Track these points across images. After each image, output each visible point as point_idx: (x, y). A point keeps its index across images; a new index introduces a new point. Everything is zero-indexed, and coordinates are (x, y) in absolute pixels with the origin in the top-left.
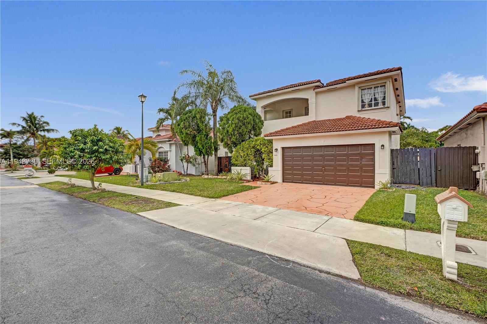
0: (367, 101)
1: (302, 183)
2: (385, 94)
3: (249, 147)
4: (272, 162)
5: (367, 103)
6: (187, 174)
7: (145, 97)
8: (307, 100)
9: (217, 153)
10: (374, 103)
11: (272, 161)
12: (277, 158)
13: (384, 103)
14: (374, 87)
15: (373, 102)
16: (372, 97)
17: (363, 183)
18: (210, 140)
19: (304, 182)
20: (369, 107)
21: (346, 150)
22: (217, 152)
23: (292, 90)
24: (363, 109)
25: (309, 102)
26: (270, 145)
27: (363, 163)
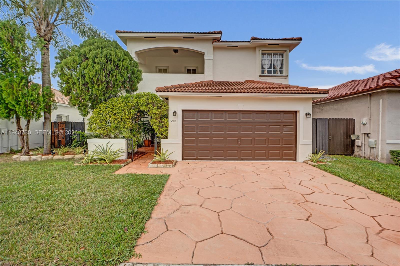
0: (266, 67)
1: (210, 160)
2: (282, 63)
3: (125, 106)
4: (167, 132)
5: (267, 69)
9: (50, 115)
10: (274, 70)
11: (167, 130)
13: (281, 72)
14: (274, 54)
15: (272, 69)
16: (271, 63)
17: (284, 156)
18: (36, 89)
19: (213, 158)
20: (268, 74)
22: (50, 113)
23: (184, 36)
24: (263, 75)
25: (205, 57)
26: (165, 106)
27: (284, 133)
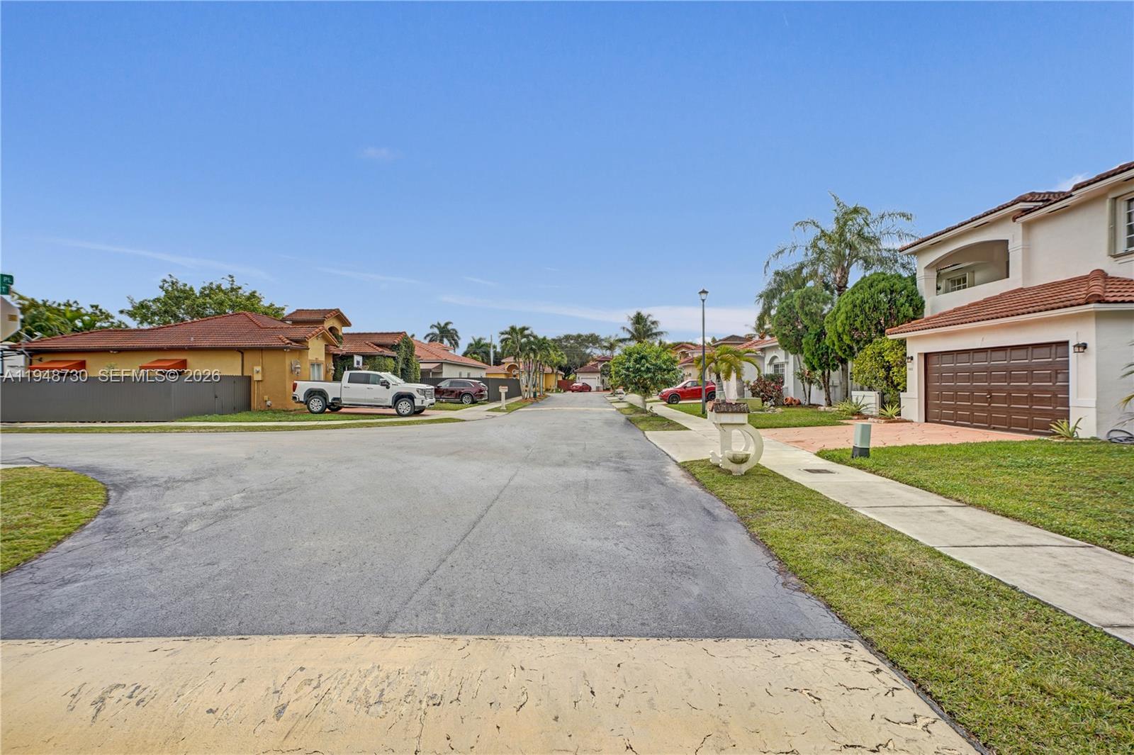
4: (904, 383)
6: (810, 404)
7: (706, 292)
8: (1007, 242)
11: (906, 381)
12: (914, 375)
19: (957, 422)
21: (1027, 355)
23: (975, 225)
25: (1009, 248)
26: (902, 351)
27: (1058, 384)
